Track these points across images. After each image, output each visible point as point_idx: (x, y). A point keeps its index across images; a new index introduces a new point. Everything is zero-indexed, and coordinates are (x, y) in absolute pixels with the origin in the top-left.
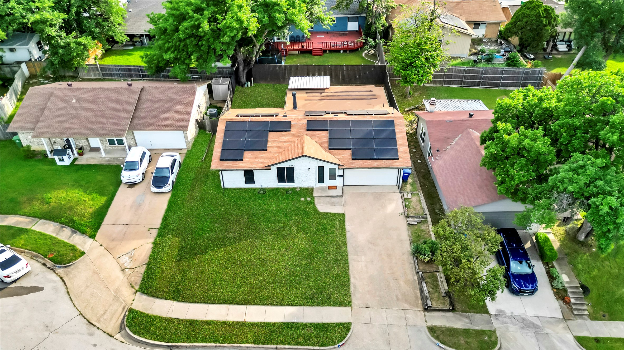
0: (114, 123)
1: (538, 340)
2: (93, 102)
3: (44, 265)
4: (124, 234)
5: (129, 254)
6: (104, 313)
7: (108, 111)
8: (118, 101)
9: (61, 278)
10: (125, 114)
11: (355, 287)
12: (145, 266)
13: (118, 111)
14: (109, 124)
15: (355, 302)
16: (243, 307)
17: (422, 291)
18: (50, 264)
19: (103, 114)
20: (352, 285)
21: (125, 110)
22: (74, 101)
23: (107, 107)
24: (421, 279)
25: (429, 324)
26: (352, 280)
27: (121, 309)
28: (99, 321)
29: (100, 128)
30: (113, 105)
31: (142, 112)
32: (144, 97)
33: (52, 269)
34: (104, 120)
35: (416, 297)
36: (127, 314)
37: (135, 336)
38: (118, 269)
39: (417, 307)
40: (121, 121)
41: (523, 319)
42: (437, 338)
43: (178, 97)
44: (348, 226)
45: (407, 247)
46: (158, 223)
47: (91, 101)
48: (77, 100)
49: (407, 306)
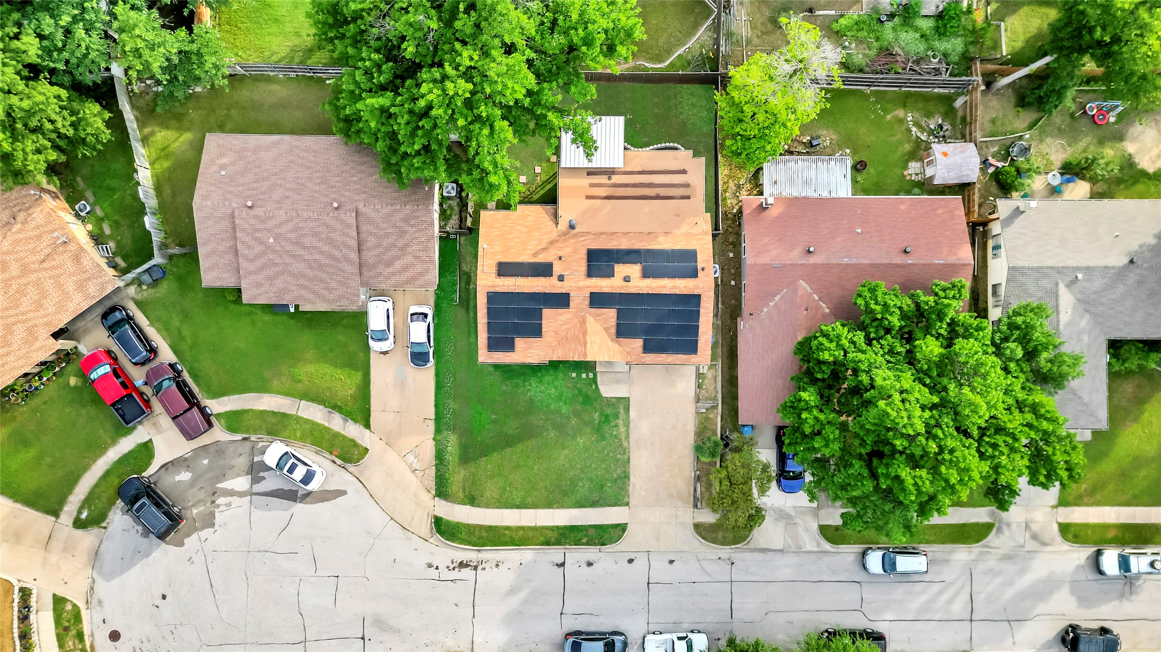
0: (340, 282)
1: (786, 530)
2: (297, 243)
3: (334, 462)
4: (400, 425)
5: (413, 452)
6: (413, 519)
7: (325, 261)
8: (331, 242)
9: (357, 478)
10: (350, 267)
11: (634, 486)
12: (434, 467)
13: (337, 260)
14: (334, 285)
15: (633, 502)
16: (532, 511)
17: (695, 490)
18: (339, 462)
19: (321, 267)
20: (631, 485)
21: (347, 259)
22: (271, 240)
23: (322, 253)
24: (698, 479)
25: (696, 521)
26: (632, 478)
27: (426, 515)
28: (411, 526)
29: (325, 289)
30: (326, 248)
31: (369, 256)
32: (364, 228)
33: (343, 467)
34: (324, 276)
35: (690, 494)
36: (433, 521)
37: (447, 542)
38: (408, 471)
39: (689, 504)
40: (347, 278)
41: (781, 510)
42: (700, 534)
43: (410, 229)
44: (633, 413)
45: (690, 439)
46: (431, 413)
47: (294, 240)
48: (275, 239)
49: (679, 503)
